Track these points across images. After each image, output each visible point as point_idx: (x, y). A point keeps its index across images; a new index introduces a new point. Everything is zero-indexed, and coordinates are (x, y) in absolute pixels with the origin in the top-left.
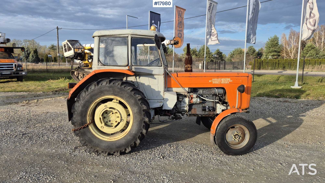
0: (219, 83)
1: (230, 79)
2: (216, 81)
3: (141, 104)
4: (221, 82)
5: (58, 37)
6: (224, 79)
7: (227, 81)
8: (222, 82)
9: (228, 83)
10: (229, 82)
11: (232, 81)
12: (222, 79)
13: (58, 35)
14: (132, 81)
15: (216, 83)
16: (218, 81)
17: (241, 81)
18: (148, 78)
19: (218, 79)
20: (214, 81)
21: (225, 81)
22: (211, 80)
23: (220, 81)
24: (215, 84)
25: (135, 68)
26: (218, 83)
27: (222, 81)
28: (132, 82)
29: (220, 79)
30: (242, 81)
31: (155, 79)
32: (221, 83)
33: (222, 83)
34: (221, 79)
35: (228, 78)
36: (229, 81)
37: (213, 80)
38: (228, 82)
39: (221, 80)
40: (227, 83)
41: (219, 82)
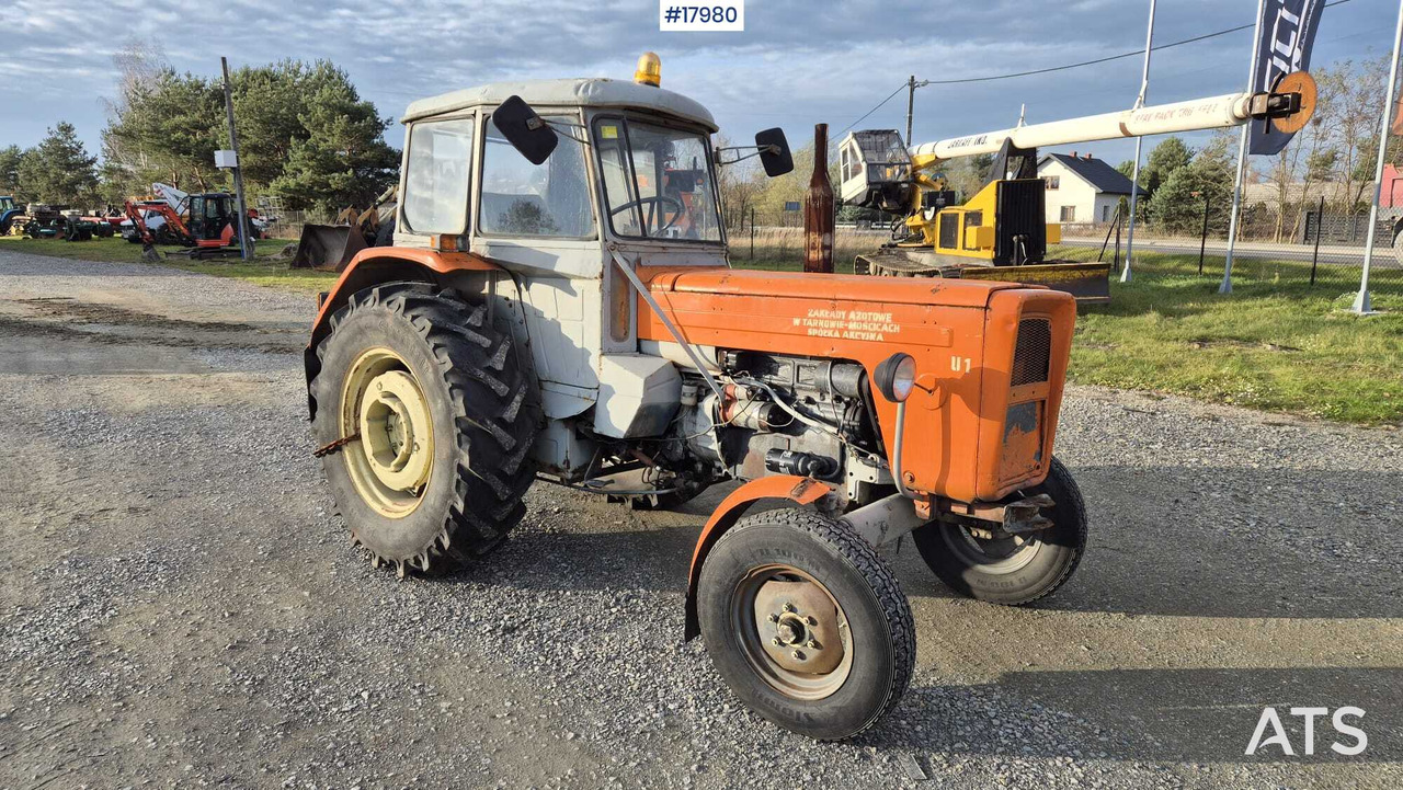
0: (837, 335)
1: (888, 317)
2: (821, 323)
3: (454, 391)
4: (846, 329)
5: (910, 118)
6: (859, 313)
7: (876, 327)
8: (849, 331)
9: (880, 337)
10: (884, 333)
11: (897, 329)
12: (852, 315)
13: (911, 112)
14: (507, 299)
15: (823, 333)
16: (833, 324)
17: (944, 331)
18: (552, 288)
19: (832, 314)
20: (815, 324)
21: (865, 326)
22: (803, 315)
23: (841, 325)
24: (816, 336)
25: (491, 246)
26: (830, 334)
27: (851, 326)
28: (508, 303)
29: (844, 313)
30: (951, 332)
31: (573, 293)
32: (845, 335)
33: (852, 336)
34: (847, 316)
35: (882, 312)
36: (885, 328)
37: (810, 315)
38: (877, 333)
39: (847, 321)
40: (872, 337)
41: (835, 329)
